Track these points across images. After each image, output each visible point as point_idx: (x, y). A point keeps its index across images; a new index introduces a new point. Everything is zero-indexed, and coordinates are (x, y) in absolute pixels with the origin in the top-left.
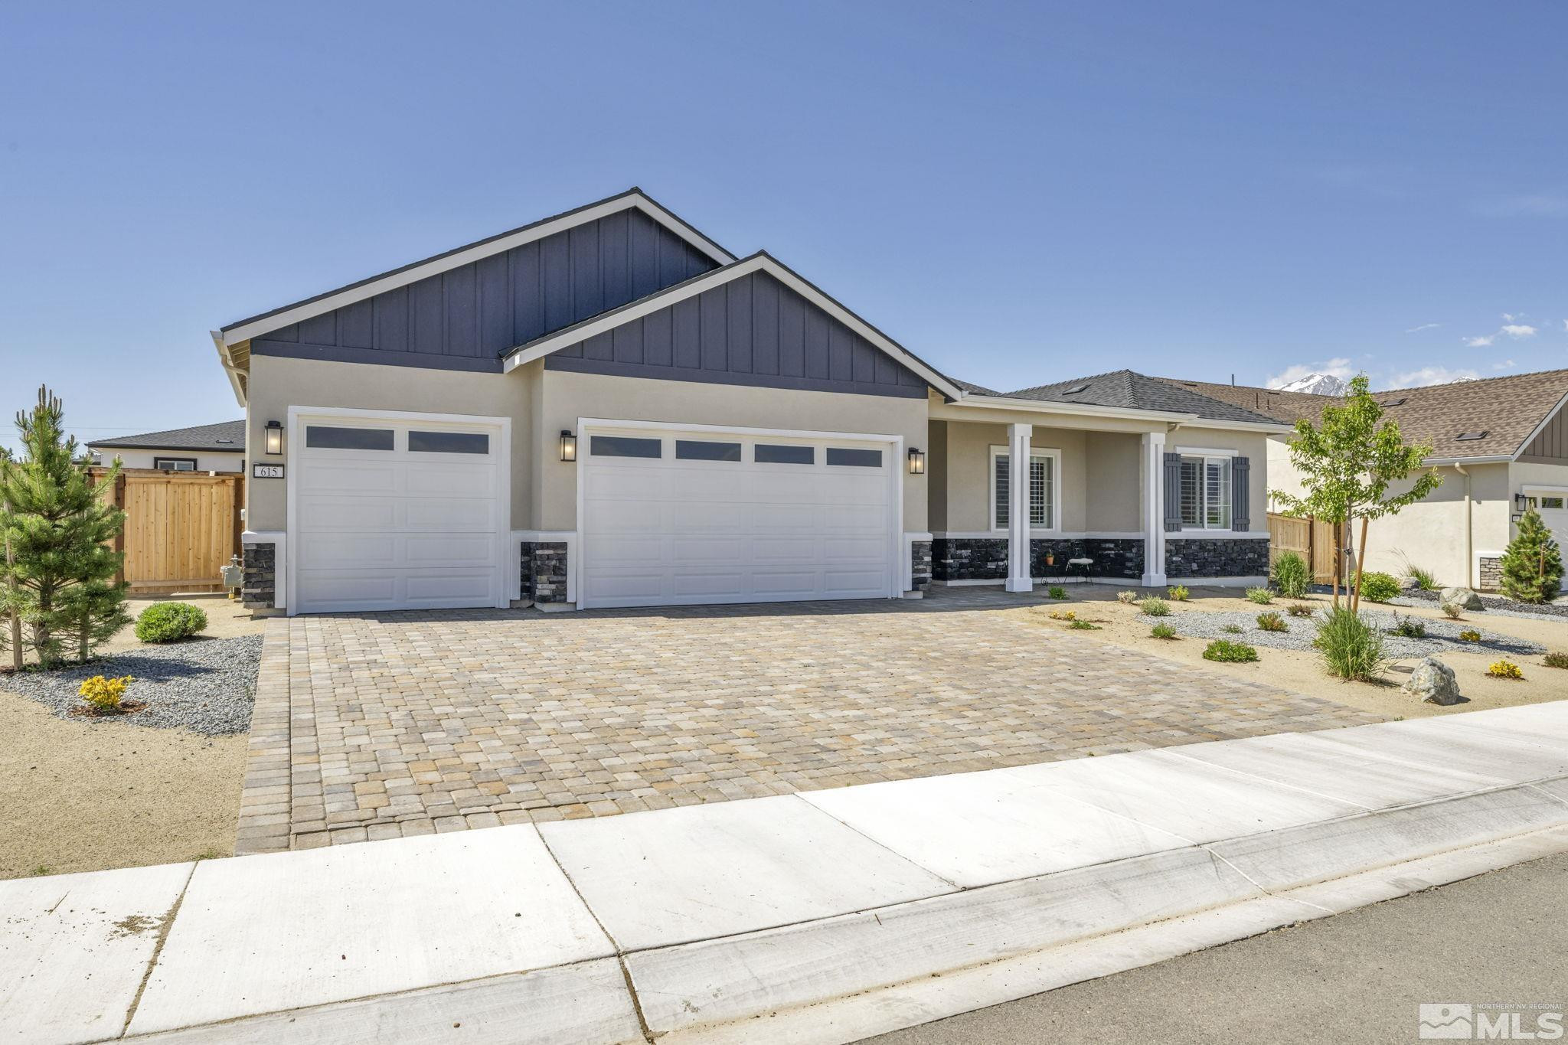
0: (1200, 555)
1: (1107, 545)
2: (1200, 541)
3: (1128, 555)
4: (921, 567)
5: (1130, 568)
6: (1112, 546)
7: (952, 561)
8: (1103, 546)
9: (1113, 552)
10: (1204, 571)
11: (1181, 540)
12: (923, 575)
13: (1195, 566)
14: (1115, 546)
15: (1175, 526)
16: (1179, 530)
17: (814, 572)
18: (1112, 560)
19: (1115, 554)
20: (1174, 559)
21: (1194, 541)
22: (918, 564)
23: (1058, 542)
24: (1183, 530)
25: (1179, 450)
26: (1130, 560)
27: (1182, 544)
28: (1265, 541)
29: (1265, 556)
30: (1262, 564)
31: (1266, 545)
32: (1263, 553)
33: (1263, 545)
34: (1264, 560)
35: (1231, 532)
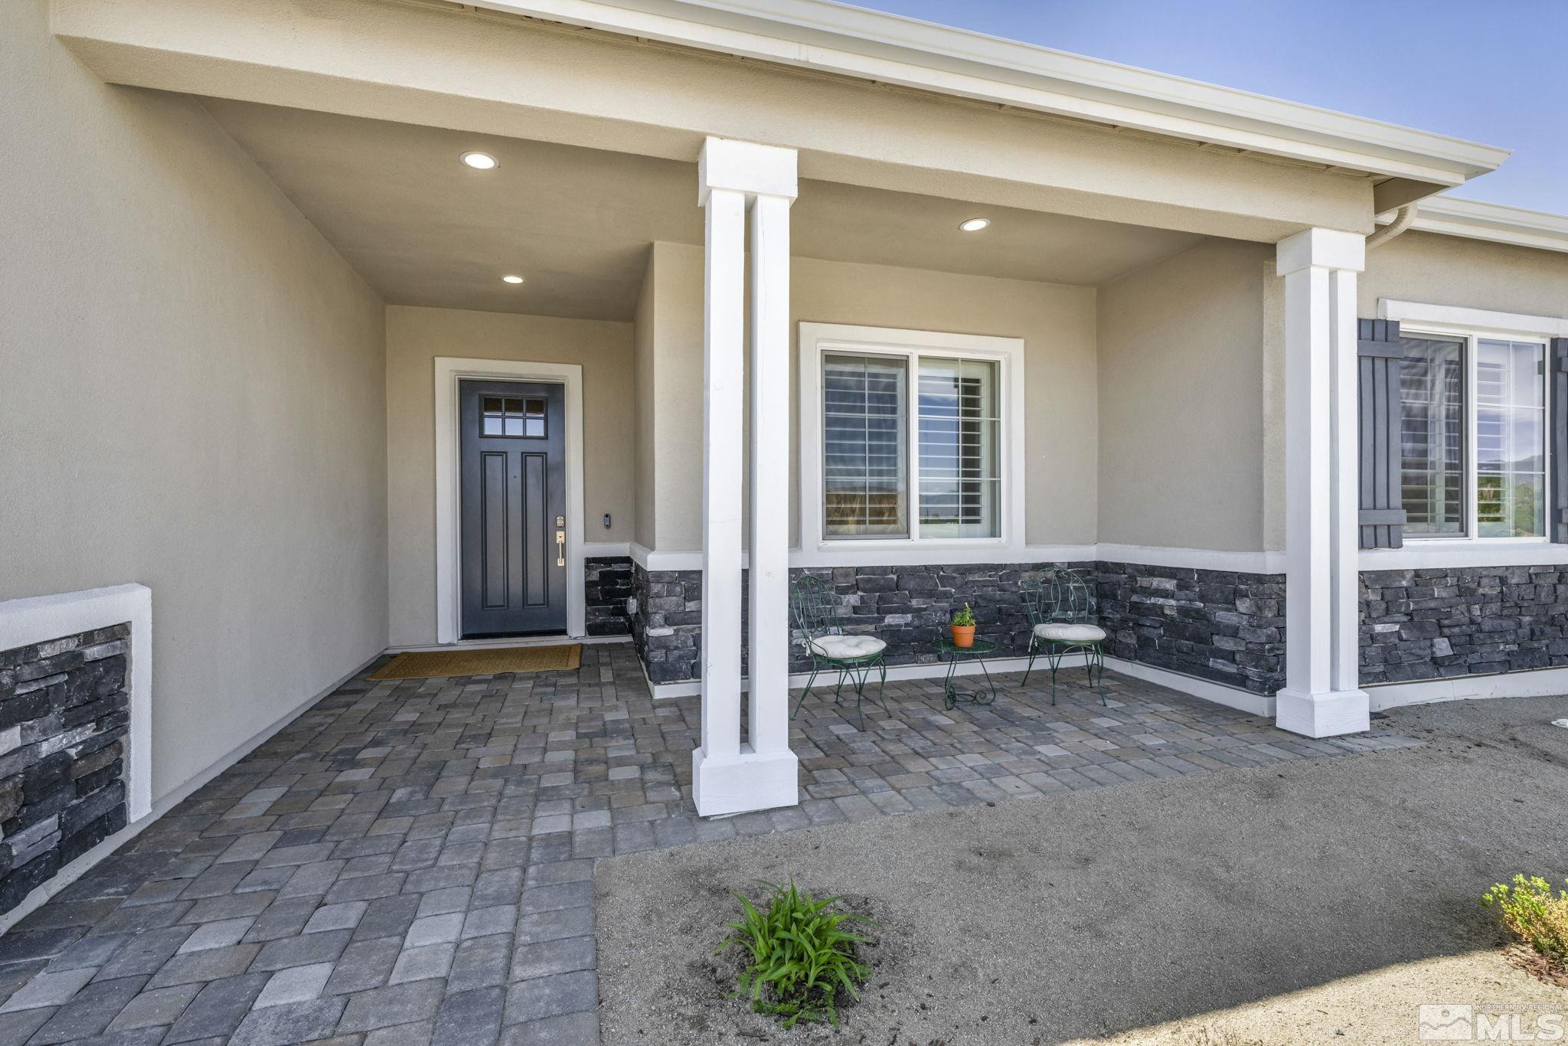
0: (1459, 614)
1: (1156, 582)
2: (1459, 573)
3: (1222, 616)
5: (1230, 657)
6: (1169, 585)
7: (668, 631)
8: (1143, 581)
9: (1173, 602)
10: (1473, 659)
11: (1401, 573)
13: (1443, 647)
14: (1180, 587)
15: (1382, 533)
16: (1393, 543)
18: (1169, 625)
19: (1181, 610)
20: (1379, 628)
21: (1442, 574)
23: (1015, 570)
24: (1406, 542)
25: (1393, 311)
26: (1234, 633)
27: (1404, 583)
35: (1547, 545)
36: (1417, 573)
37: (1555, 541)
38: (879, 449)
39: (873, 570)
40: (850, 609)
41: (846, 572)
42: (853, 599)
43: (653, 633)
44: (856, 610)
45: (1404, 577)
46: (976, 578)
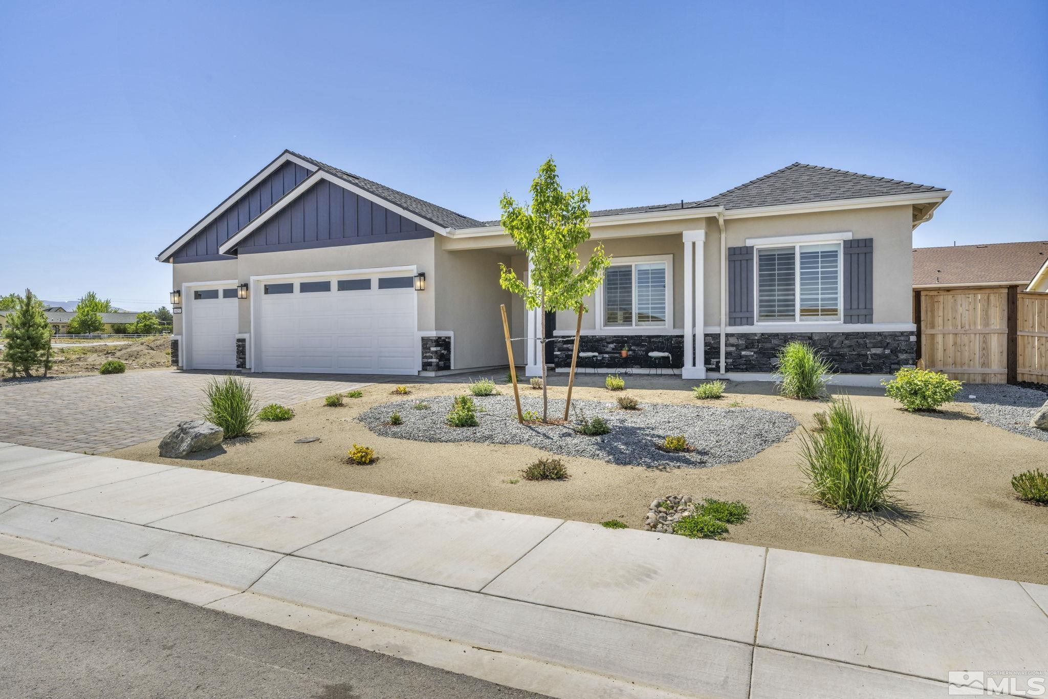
4: (428, 355)
7: (559, 353)
11: (755, 334)
12: (430, 360)
15: (744, 320)
16: (749, 324)
17: (371, 357)
20: (743, 353)
22: (426, 353)
23: (670, 338)
24: (757, 324)
25: (751, 243)
27: (756, 338)
28: (905, 334)
29: (906, 352)
30: (899, 361)
31: (907, 339)
32: (902, 348)
33: (902, 338)
34: (903, 357)
35: (840, 324)
36: (762, 334)
37: (845, 322)
38: (624, 288)
39: (618, 337)
40: (611, 349)
41: (610, 337)
42: (612, 346)
43: (555, 353)
44: (613, 349)
45: (756, 336)
46: (654, 340)
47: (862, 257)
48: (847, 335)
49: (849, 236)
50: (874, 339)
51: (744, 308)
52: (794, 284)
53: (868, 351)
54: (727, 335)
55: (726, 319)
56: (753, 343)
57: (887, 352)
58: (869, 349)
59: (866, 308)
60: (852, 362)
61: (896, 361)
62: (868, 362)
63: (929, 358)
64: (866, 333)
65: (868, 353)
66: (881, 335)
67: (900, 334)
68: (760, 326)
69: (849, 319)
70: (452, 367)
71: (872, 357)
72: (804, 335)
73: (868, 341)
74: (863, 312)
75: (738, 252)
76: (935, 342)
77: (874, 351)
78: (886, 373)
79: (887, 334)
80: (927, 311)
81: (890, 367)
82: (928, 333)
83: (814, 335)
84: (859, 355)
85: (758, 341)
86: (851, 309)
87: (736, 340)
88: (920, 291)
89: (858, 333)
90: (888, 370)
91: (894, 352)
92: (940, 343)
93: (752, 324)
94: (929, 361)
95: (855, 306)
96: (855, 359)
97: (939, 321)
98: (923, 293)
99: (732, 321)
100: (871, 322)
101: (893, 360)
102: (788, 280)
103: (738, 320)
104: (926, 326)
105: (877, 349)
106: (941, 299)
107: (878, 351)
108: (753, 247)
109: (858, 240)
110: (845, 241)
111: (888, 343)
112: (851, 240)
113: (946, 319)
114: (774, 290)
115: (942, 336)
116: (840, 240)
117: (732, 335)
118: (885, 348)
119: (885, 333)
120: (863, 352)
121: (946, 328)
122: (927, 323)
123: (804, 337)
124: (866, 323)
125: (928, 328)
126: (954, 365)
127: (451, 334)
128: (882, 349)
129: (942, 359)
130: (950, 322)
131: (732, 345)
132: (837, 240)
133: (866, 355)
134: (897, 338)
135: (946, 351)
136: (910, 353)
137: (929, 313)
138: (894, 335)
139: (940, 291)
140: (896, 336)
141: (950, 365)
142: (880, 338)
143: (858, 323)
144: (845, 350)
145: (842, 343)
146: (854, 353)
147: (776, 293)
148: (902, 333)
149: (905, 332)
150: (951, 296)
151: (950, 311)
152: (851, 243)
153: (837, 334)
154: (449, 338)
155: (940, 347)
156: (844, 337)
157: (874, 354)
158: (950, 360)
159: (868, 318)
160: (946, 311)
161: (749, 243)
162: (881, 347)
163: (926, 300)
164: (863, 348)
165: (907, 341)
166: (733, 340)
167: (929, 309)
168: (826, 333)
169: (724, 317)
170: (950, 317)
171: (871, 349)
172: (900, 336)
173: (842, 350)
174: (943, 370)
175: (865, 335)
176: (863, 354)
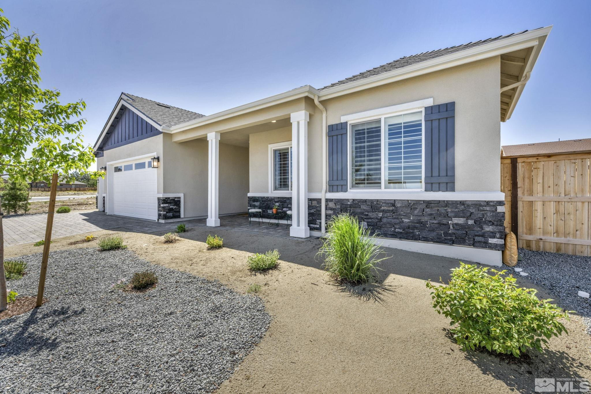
10: (378, 231)
12: (161, 213)
22: (160, 208)
24: (350, 190)
27: (349, 203)
28: (492, 204)
29: (493, 224)
30: (484, 233)
31: (494, 210)
32: (488, 219)
33: (488, 208)
34: (489, 229)
35: (421, 192)
36: (354, 200)
37: (426, 190)
39: (281, 198)
40: (277, 206)
41: (276, 198)
42: (277, 204)
45: (349, 201)
47: (443, 123)
48: (428, 203)
49: (429, 102)
50: (456, 208)
51: (340, 178)
52: (379, 155)
53: (450, 221)
54: (327, 200)
55: (326, 186)
56: (346, 208)
57: (470, 222)
58: (451, 218)
59: (447, 176)
60: (433, 230)
61: (480, 233)
62: (450, 232)
63: (526, 225)
64: (447, 201)
65: (450, 222)
66: (463, 204)
67: (485, 203)
68: (352, 192)
69: (430, 187)
70: (182, 216)
71: (453, 227)
72: (388, 202)
73: (449, 210)
74: (444, 180)
75: (335, 128)
76: (533, 209)
77: (456, 220)
78: (469, 245)
79: (470, 203)
80: (524, 178)
81: (474, 239)
82: (525, 200)
83: (397, 202)
84: (440, 224)
85: (351, 206)
86: (432, 176)
87: (334, 204)
88: (517, 158)
89: (439, 201)
90: (472, 242)
91: (479, 222)
92: (539, 211)
93: (346, 191)
94: (526, 228)
95: (436, 173)
96: (436, 228)
97: (538, 188)
98: (519, 160)
99: (332, 188)
100: (453, 190)
101: (478, 231)
102: (375, 150)
103: (335, 187)
104: (523, 193)
105: (460, 219)
106: (541, 165)
107: (461, 221)
108: (347, 122)
109: (439, 106)
110: (426, 108)
111: (472, 213)
112: (432, 107)
113: (546, 186)
114: (364, 161)
115: (541, 203)
116: (421, 108)
117: (331, 200)
118: (468, 218)
119: (468, 202)
120: (445, 221)
121: (546, 195)
122: (524, 190)
123: (388, 203)
124: (447, 190)
125: (526, 195)
126: (555, 234)
127: (181, 195)
128: (465, 219)
129: (542, 227)
130: (551, 189)
131: (331, 209)
132: (419, 108)
133: (447, 225)
134: (481, 208)
135: (546, 218)
136: (497, 225)
137: (527, 180)
138: (478, 205)
139: (539, 158)
140: (481, 205)
141: (551, 233)
142: (463, 207)
143: (439, 190)
144: (426, 218)
145: (423, 211)
146: (435, 222)
147: (366, 163)
148: (488, 203)
149: (491, 201)
150: (553, 162)
151: (552, 177)
152: (432, 109)
153: (417, 202)
154: (180, 198)
155: (539, 215)
156: (424, 206)
157: (456, 224)
158: (551, 229)
159: (450, 186)
160: (546, 179)
161: (343, 120)
162: (464, 217)
163: (522, 166)
164: (445, 217)
165: (493, 211)
166: (331, 205)
167: (527, 176)
168: (408, 201)
169: (324, 186)
170: (551, 184)
171: (453, 218)
172: (486, 206)
173: (423, 218)
174: (543, 239)
175: (447, 204)
176: (444, 223)
